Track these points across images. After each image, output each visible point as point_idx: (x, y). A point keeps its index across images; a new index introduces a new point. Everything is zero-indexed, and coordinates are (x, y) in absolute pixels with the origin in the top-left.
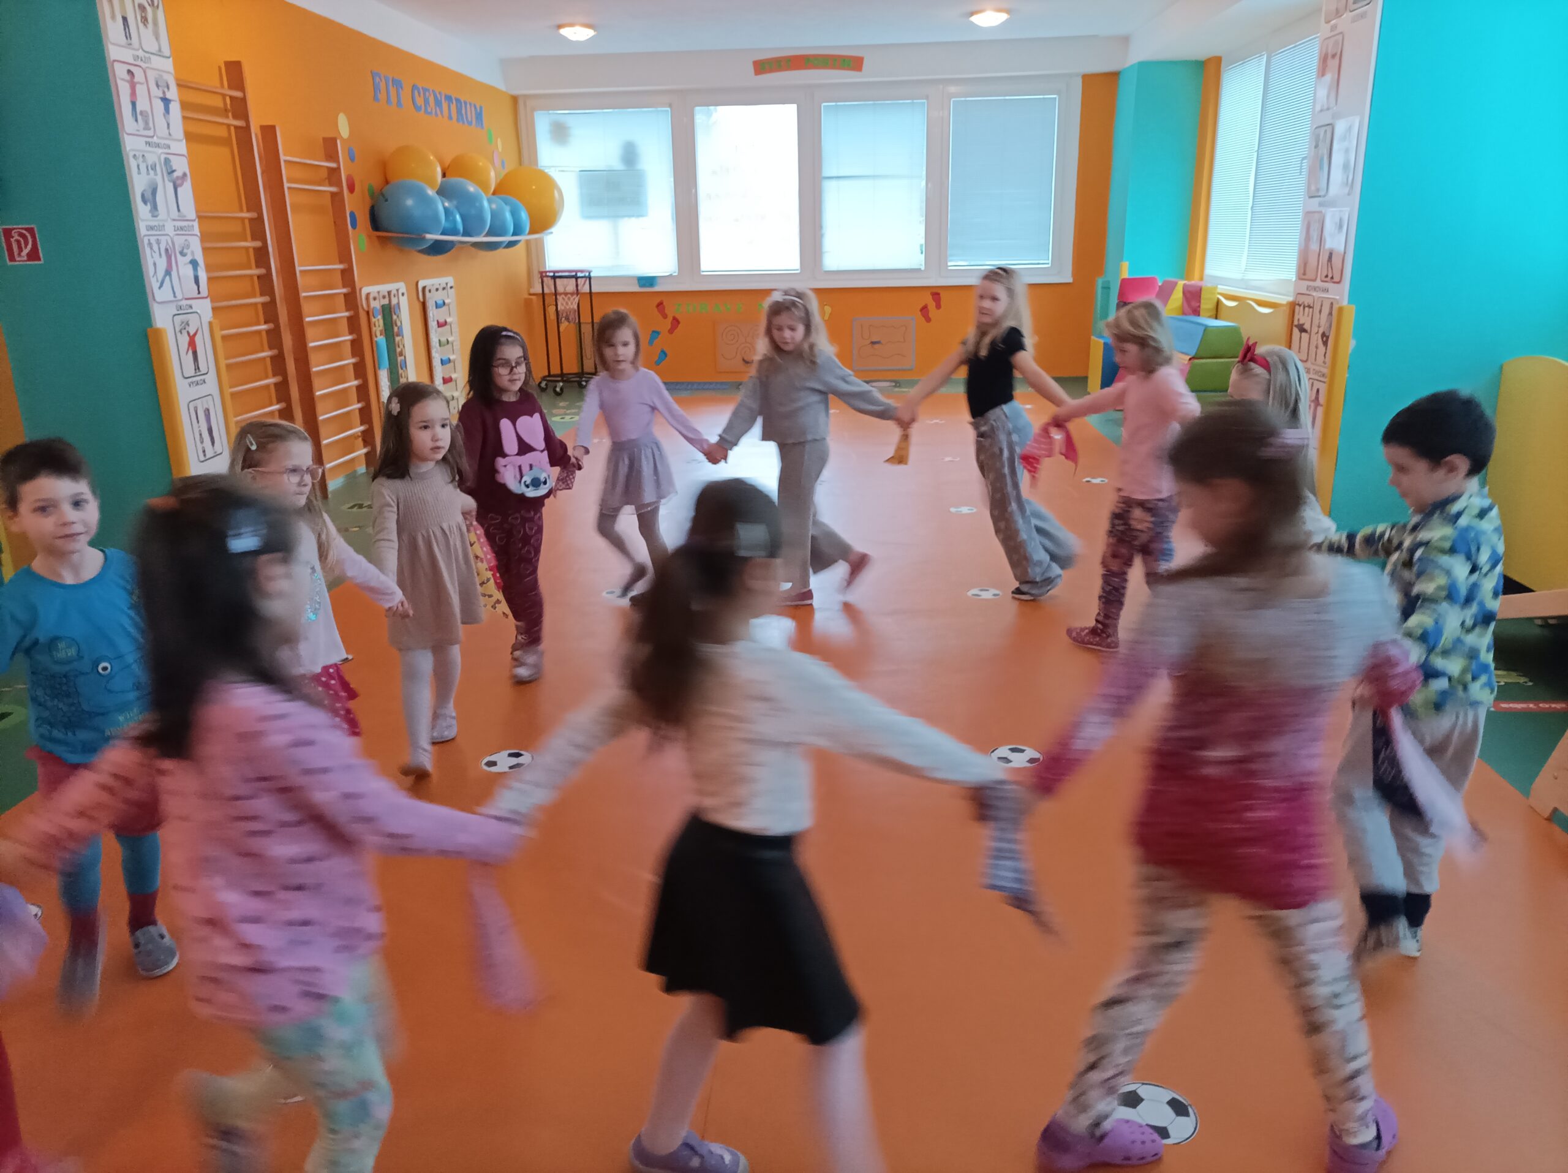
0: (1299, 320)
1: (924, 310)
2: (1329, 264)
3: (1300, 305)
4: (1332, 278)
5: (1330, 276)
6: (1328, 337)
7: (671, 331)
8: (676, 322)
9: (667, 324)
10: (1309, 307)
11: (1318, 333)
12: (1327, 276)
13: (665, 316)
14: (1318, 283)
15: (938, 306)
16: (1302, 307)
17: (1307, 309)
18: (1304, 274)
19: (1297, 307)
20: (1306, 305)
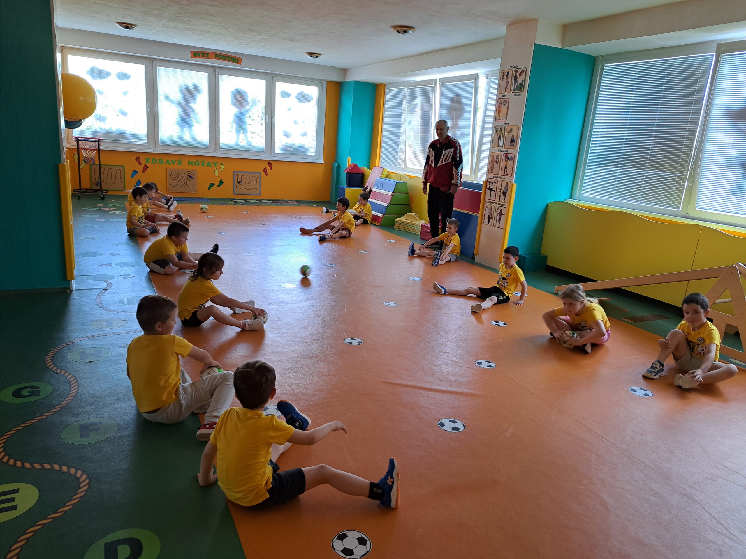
0: (489, 187)
1: (265, 170)
2: (505, 170)
3: (490, 182)
4: (507, 174)
5: (506, 173)
6: (506, 193)
7: (143, 171)
8: (146, 167)
9: (142, 168)
10: (495, 183)
11: (500, 191)
12: (504, 174)
13: (140, 164)
14: (500, 175)
15: (271, 169)
16: (491, 183)
17: (494, 184)
18: (492, 172)
19: (488, 183)
20: (493, 182)
